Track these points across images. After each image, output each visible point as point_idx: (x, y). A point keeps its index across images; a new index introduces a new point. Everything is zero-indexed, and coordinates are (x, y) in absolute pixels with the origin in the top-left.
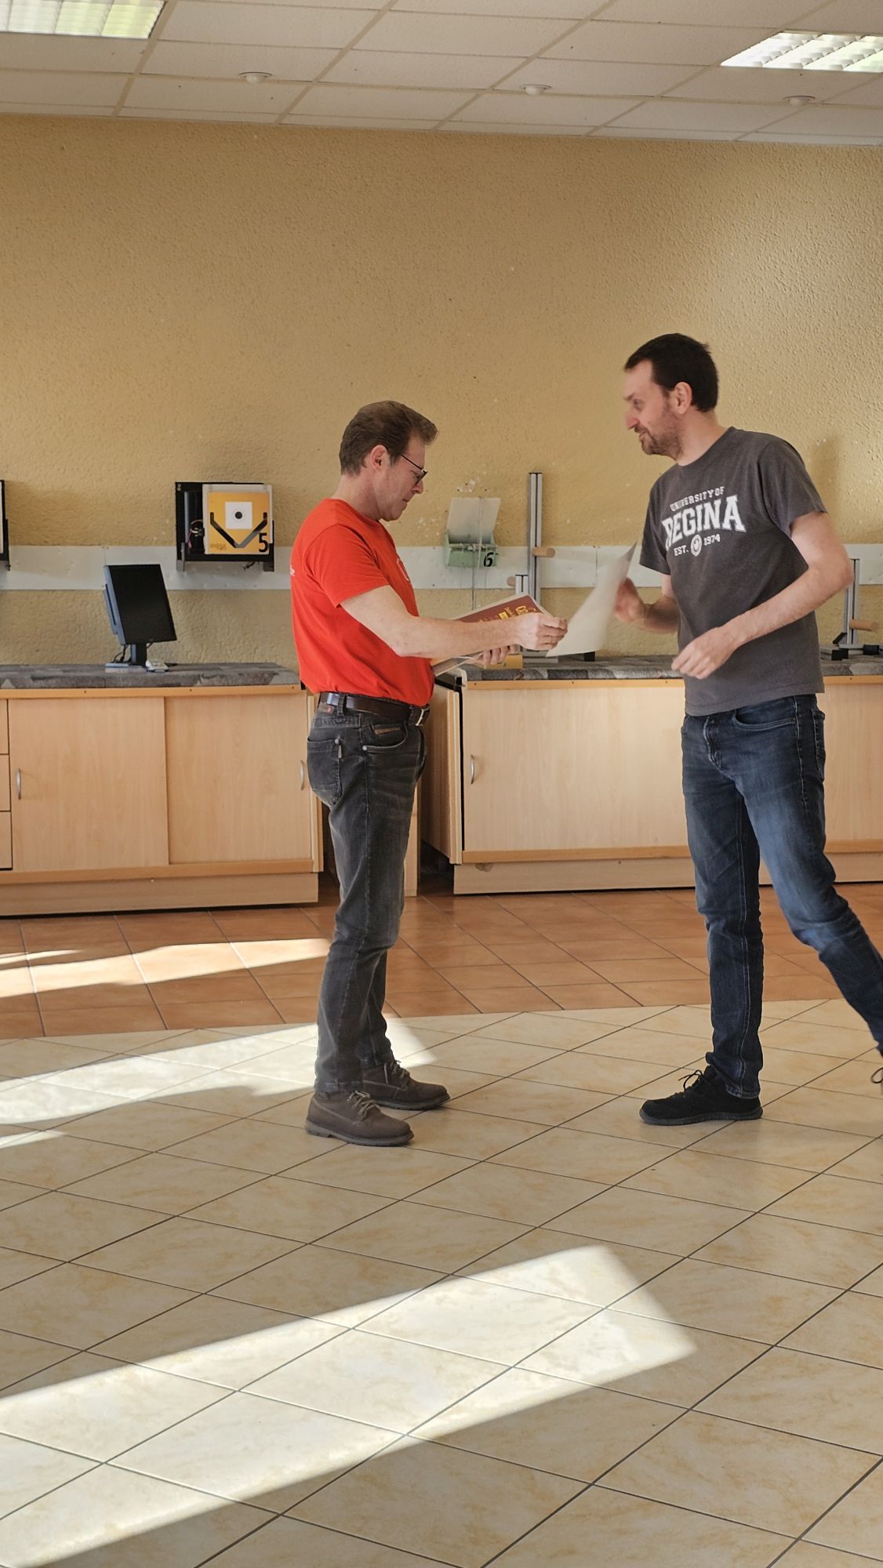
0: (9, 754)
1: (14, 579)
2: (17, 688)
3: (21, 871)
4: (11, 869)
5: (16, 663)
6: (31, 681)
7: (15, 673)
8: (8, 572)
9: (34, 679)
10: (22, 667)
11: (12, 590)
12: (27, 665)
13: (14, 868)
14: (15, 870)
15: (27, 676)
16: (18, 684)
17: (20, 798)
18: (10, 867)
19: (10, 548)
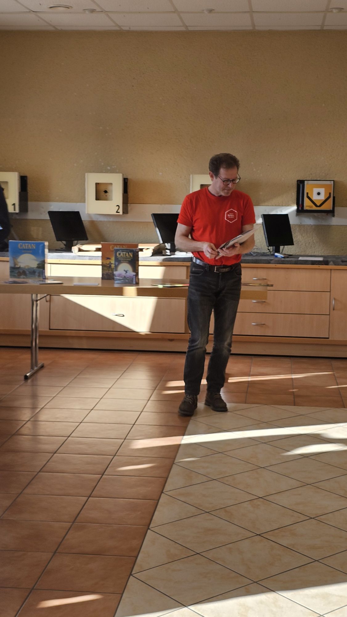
0: (330, 292)
1: (335, 221)
2: (335, 265)
3: (332, 339)
4: (328, 338)
5: (333, 255)
6: (341, 263)
7: (335, 259)
8: (333, 218)
9: (343, 261)
10: (336, 256)
11: (334, 225)
12: (338, 256)
13: (330, 338)
14: (330, 339)
15: (339, 260)
16: (335, 264)
17: (334, 309)
18: (328, 337)
19: (336, 208)
